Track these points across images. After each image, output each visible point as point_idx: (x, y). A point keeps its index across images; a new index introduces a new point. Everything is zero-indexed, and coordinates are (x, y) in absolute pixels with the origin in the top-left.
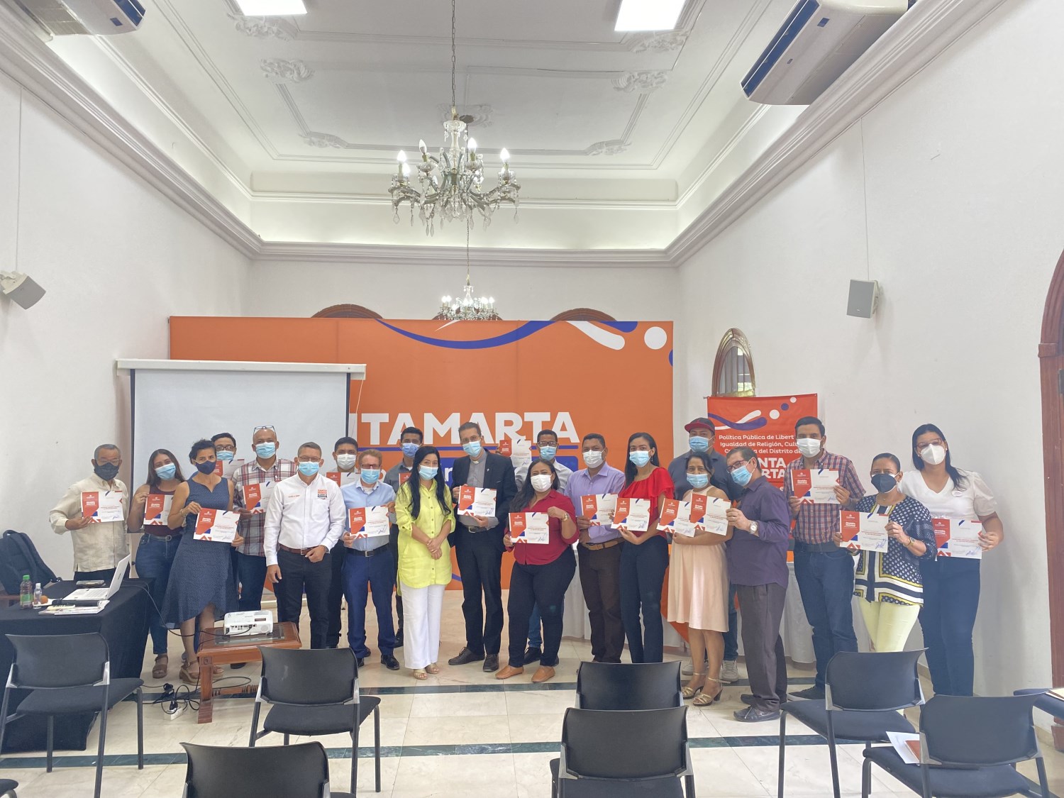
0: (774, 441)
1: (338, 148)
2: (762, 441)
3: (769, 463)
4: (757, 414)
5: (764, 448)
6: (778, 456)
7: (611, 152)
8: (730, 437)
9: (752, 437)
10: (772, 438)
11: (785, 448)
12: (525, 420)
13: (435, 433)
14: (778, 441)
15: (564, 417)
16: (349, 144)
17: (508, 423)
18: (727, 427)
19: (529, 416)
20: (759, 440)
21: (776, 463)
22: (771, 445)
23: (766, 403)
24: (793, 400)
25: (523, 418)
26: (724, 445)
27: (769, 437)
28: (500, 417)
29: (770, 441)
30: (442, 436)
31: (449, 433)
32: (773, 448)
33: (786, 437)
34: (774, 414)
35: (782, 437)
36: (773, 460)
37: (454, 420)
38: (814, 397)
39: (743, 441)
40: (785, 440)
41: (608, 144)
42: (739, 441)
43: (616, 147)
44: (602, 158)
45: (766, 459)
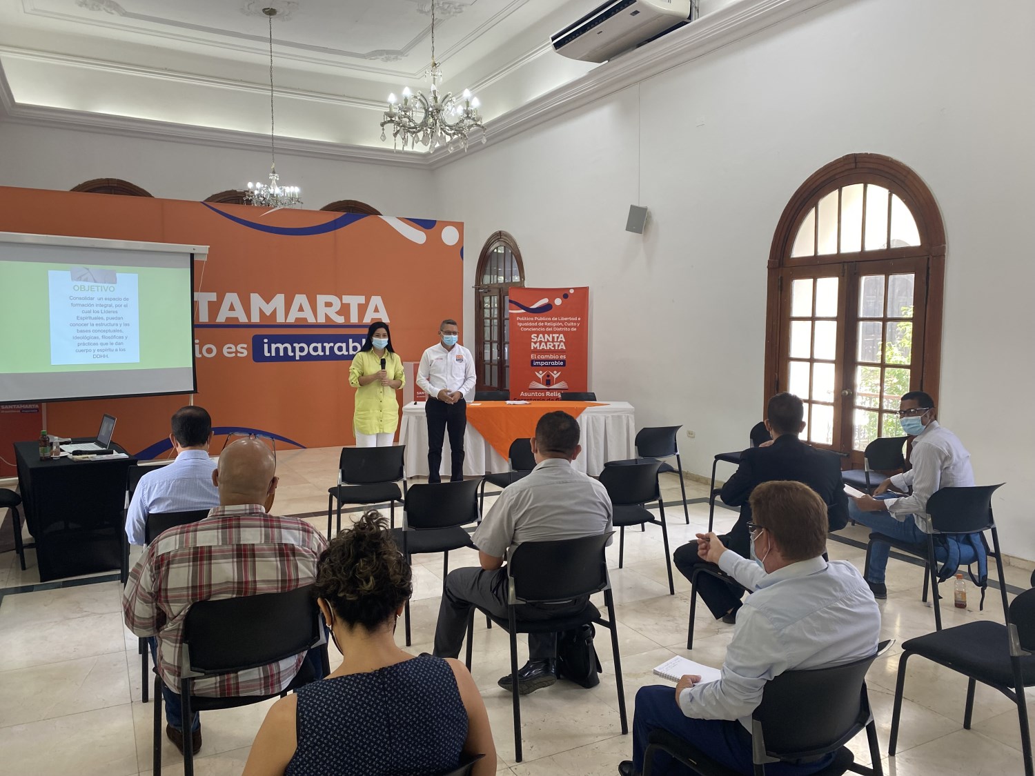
0: (557, 321)
1: (112, 13)
2: (548, 322)
3: (553, 338)
4: (545, 301)
5: (550, 327)
6: (559, 333)
7: (387, 60)
8: (525, 319)
9: (541, 319)
10: (556, 319)
11: (564, 327)
12: (343, 302)
13: (261, 312)
14: (560, 322)
15: (376, 300)
16: (126, 12)
17: (328, 305)
18: (523, 311)
19: (347, 299)
20: (546, 321)
21: (558, 338)
22: (555, 324)
23: (551, 293)
24: (572, 291)
25: (341, 300)
26: (520, 324)
27: (553, 319)
28: (321, 299)
29: (555, 322)
30: (268, 314)
31: (274, 312)
32: (556, 327)
33: (566, 319)
34: (558, 302)
35: (563, 319)
36: (556, 336)
37: (279, 300)
38: (586, 289)
39: (534, 322)
40: (565, 321)
41: (388, 52)
42: (532, 322)
43: (393, 56)
44: (378, 63)
45: (551, 335)
